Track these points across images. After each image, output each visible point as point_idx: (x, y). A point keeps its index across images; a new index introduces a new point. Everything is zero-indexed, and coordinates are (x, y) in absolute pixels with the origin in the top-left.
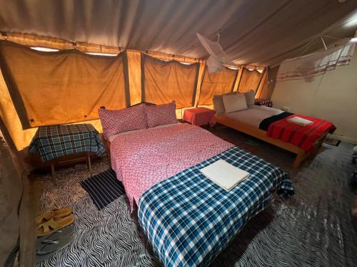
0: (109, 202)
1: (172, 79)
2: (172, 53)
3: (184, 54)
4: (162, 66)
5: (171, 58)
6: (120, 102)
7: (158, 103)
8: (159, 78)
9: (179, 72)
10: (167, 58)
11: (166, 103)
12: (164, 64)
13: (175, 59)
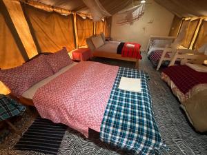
0: (60, 143)
1: (57, 29)
2: (52, 4)
3: (62, 6)
4: (47, 17)
5: (51, 9)
6: (16, 57)
7: (53, 51)
8: (47, 29)
9: (61, 22)
10: (48, 9)
11: (59, 50)
12: (48, 14)
13: (55, 10)
